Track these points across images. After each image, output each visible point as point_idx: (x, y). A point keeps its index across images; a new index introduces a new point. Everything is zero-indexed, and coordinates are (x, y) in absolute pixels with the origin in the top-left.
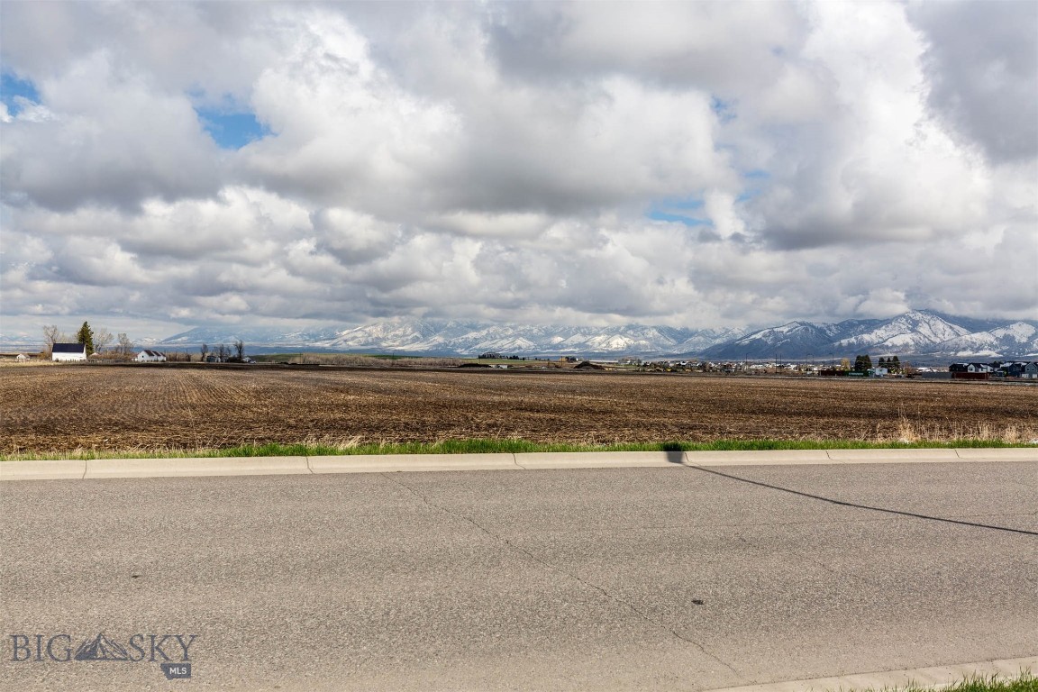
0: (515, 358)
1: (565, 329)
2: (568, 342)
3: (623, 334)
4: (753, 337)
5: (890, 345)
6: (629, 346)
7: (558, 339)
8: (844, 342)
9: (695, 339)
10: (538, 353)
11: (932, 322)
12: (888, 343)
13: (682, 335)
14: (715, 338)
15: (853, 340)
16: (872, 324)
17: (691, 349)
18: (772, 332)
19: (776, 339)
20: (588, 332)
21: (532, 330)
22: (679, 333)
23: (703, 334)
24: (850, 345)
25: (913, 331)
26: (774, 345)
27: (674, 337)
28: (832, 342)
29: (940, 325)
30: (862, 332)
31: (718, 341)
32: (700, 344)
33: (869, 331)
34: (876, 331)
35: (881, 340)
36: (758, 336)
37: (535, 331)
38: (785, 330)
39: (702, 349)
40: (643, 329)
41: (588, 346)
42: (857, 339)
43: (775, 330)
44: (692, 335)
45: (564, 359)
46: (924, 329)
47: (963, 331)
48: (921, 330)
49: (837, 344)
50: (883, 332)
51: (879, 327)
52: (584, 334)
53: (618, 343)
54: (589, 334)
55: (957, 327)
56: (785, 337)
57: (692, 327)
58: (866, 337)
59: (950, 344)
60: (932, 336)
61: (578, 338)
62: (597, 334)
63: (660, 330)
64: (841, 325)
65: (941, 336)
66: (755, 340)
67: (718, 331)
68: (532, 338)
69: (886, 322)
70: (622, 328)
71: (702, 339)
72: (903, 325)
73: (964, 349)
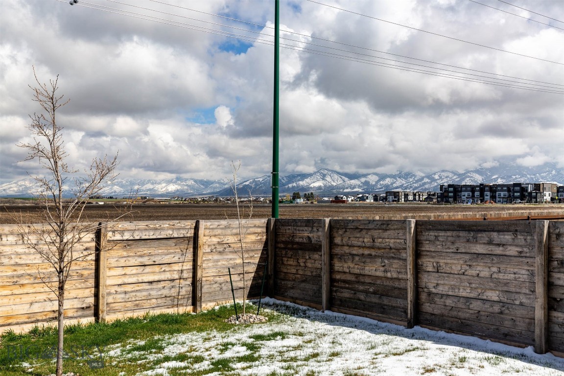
0: (111, 198)
1: (142, 181)
2: (144, 188)
3: (175, 182)
4: (245, 183)
5: (312, 187)
6: (178, 190)
7: (136, 187)
8: (290, 185)
9: (215, 185)
10: (125, 194)
11: (332, 175)
12: (312, 185)
13: (206, 183)
14: (225, 184)
15: (294, 184)
16: (304, 176)
17: (212, 191)
18: (254, 181)
19: (257, 185)
20: (154, 183)
21: (122, 182)
22: (206, 182)
23: (219, 183)
24: (293, 187)
25: (323, 179)
26: (255, 188)
27: (203, 185)
28: (284, 185)
29: (336, 176)
30: (299, 180)
31: (226, 186)
32: (217, 188)
33: (303, 180)
34: (305, 180)
35: (308, 184)
36: (247, 183)
37: (124, 182)
38: (261, 180)
39: (218, 190)
40: (186, 180)
41: (155, 191)
42: (296, 184)
43: (256, 180)
44: (212, 183)
45: (140, 198)
46: (328, 179)
47: (346, 179)
48: (327, 179)
49: (287, 187)
50: (309, 180)
51: (307, 178)
52: (153, 184)
53: (172, 188)
54: (155, 183)
55: (343, 177)
56: (261, 183)
57: (212, 179)
58: (301, 183)
59: (340, 186)
60: (332, 182)
61: (149, 186)
62: (159, 183)
63: (195, 181)
64: (289, 177)
65: (336, 182)
66: (246, 185)
67: (226, 181)
68: (122, 186)
69: (310, 175)
70: (174, 180)
71: (218, 185)
72: (318, 176)
73: (347, 188)
